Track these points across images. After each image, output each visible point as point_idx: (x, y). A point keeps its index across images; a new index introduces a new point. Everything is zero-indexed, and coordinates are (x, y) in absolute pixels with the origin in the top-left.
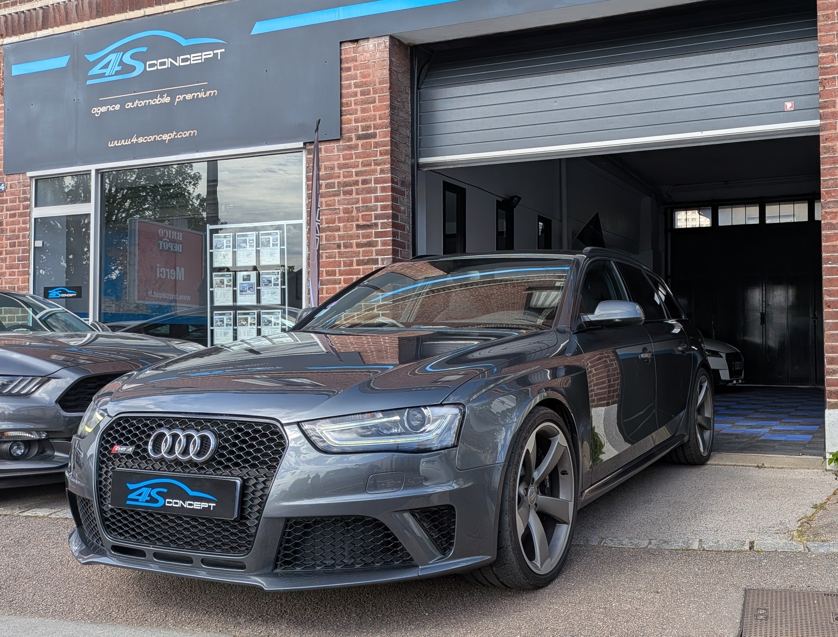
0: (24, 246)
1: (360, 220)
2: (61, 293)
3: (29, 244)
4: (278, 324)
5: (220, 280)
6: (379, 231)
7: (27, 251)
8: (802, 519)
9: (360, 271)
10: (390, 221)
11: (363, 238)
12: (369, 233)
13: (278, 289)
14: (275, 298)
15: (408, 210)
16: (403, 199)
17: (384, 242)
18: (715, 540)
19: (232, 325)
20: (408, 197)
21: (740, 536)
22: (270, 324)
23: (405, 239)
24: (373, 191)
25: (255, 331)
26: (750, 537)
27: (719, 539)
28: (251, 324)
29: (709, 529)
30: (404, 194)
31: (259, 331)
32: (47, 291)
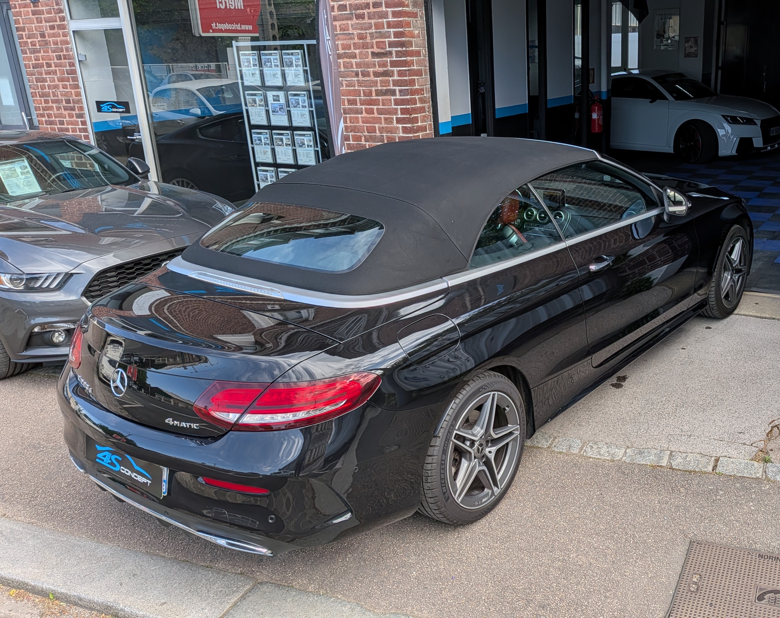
0: (69, 59)
1: (375, 46)
2: (112, 108)
3: (73, 58)
4: (311, 146)
5: (253, 99)
6: (395, 61)
7: (72, 65)
8: (774, 421)
9: (379, 101)
10: (404, 49)
11: (379, 67)
12: (385, 62)
13: (306, 111)
14: (304, 119)
15: (423, 32)
16: (416, 21)
17: (400, 72)
18: (684, 455)
19: (270, 144)
20: (421, 17)
21: (709, 445)
22: (304, 146)
23: (421, 65)
24: (384, 15)
25: (290, 152)
26: (718, 450)
27: (689, 451)
28: (287, 145)
29: (683, 434)
30: (417, 15)
31: (295, 151)
32: (99, 105)
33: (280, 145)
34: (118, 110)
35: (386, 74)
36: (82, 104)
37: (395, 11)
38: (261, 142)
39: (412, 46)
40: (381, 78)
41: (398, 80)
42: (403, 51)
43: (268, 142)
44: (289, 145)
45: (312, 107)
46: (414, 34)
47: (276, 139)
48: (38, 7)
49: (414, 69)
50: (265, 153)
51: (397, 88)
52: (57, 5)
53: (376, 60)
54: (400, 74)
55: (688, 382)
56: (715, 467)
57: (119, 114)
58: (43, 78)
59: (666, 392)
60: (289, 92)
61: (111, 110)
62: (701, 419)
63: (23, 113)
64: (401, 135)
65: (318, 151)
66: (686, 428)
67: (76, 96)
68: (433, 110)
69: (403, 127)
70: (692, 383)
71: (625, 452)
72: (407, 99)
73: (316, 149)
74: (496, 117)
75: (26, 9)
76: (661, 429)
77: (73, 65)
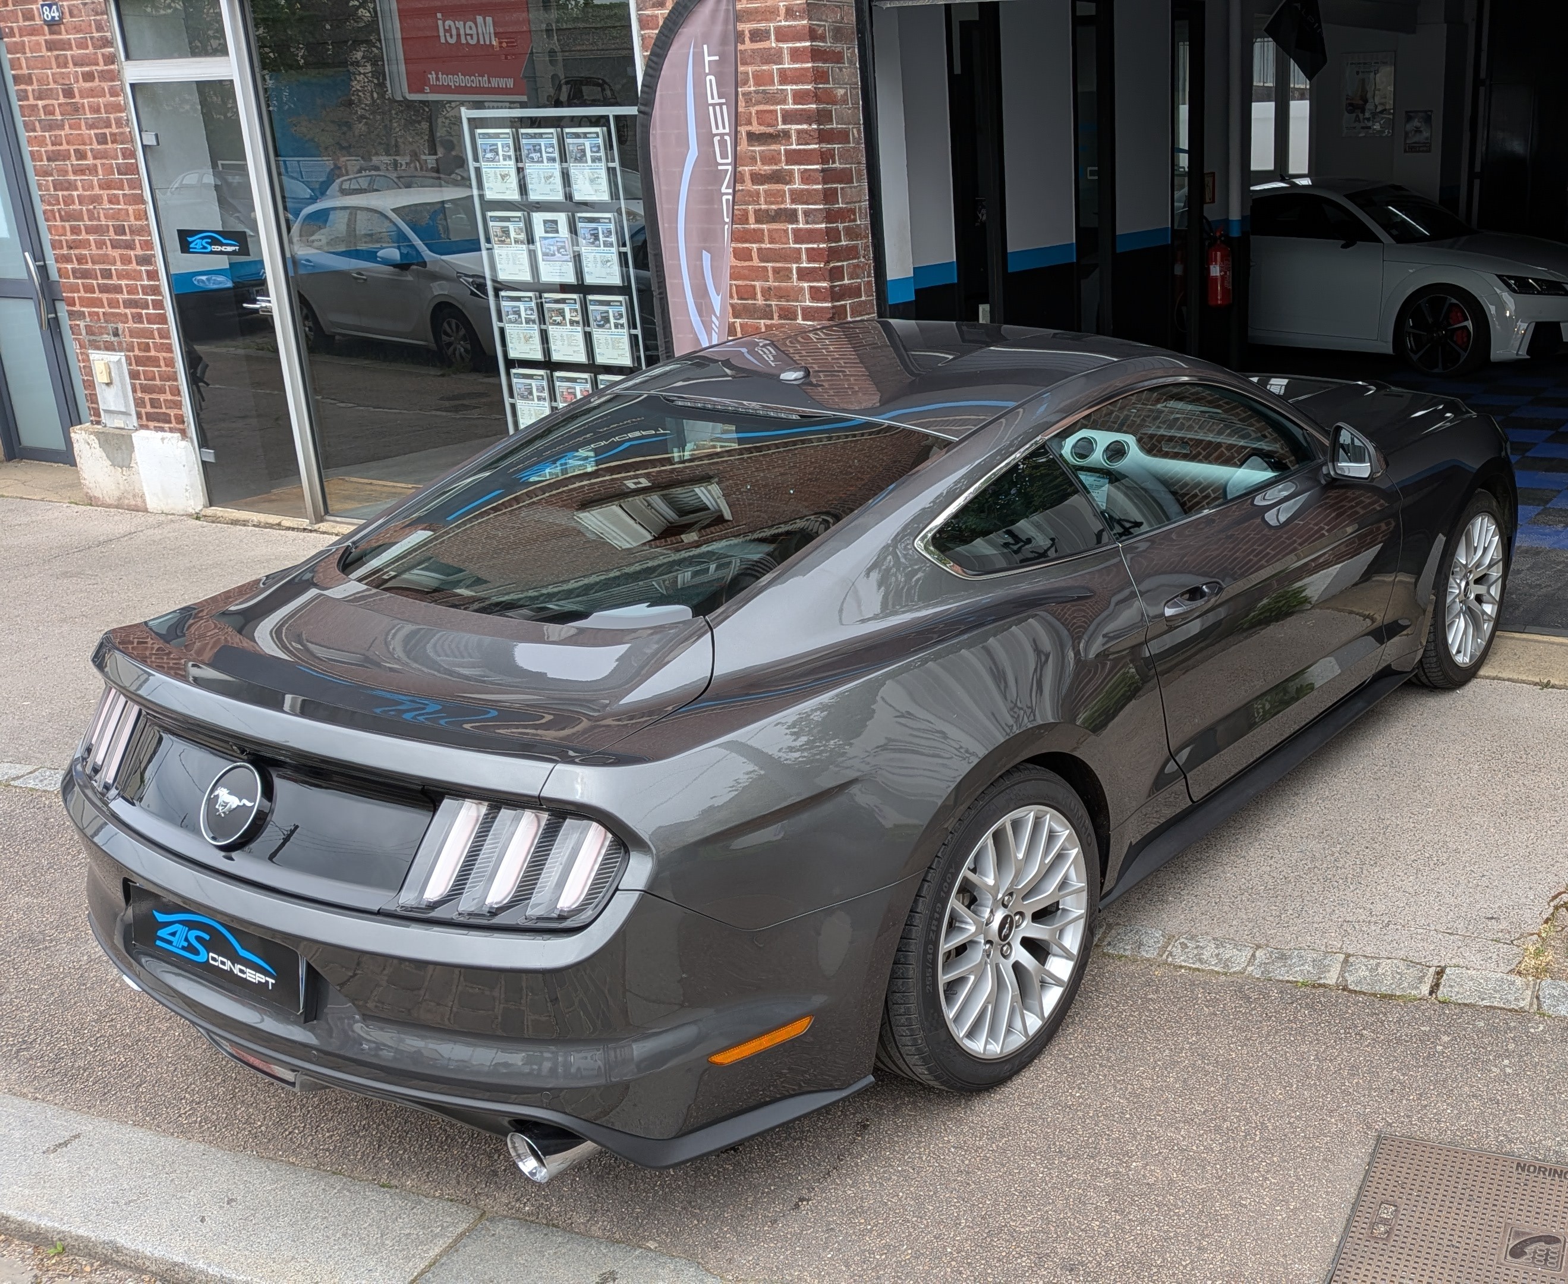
0: (122, 143)
1: (754, 121)
2: (211, 244)
3: (132, 141)
4: (622, 326)
5: (502, 227)
6: (794, 150)
7: (131, 154)
8: (1560, 894)
9: (763, 234)
10: (815, 126)
11: (763, 164)
12: (775, 153)
13: (613, 254)
14: (608, 271)
15: (854, 92)
16: (840, 69)
17: (807, 175)
18: (1374, 962)
19: (537, 321)
20: (851, 62)
21: (1425, 944)
22: (608, 325)
23: (850, 160)
24: (774, 57)
25: (580, 337)
26: (1443, 953)
27: (1384, 954)
28: (572, 323)
29: (1373, 919)
30: (843, 58)
31: (588, 337)
32: (184, 236)
33: (558, 324)
34: (223, 249)
35: (778, 177)
36: (150, 234)
37: (796, 49)
38: (520, 316)
39: (831, 121)
40: (766, 187)
41: (802, 190)
42: (814, 130)
43: (533, 317)
44: (578, 322)
45: (624, 245)
46: (835, 96)
47: (551, 310)
48: (60, 33)
49: (835, 169)
50: (528, 339)
51: (800, 207)
52: (98, 31)
53: (757, 149)
54: (806, 177)
55: (1388, 816)
56: (1434, 988)
57: (226, 257)
58: (68, 181)
59: (1341, 834)
60: (579, 215)
61: (210, 248)
62: (1411, 890)
63: (27, 254)
64: (808, 303)
65: (636, 336)
66: (1380, 908)
67: (136, 219)
68: (874, 253)
69: (811, 287)
70: (1397, 818)
71: (1253, 955)
72: (821, 229)
73: (633, 332)
74: (1010, 270)
75: (34, 38)
76: (1329, 910)
77: (133, 154)
